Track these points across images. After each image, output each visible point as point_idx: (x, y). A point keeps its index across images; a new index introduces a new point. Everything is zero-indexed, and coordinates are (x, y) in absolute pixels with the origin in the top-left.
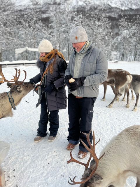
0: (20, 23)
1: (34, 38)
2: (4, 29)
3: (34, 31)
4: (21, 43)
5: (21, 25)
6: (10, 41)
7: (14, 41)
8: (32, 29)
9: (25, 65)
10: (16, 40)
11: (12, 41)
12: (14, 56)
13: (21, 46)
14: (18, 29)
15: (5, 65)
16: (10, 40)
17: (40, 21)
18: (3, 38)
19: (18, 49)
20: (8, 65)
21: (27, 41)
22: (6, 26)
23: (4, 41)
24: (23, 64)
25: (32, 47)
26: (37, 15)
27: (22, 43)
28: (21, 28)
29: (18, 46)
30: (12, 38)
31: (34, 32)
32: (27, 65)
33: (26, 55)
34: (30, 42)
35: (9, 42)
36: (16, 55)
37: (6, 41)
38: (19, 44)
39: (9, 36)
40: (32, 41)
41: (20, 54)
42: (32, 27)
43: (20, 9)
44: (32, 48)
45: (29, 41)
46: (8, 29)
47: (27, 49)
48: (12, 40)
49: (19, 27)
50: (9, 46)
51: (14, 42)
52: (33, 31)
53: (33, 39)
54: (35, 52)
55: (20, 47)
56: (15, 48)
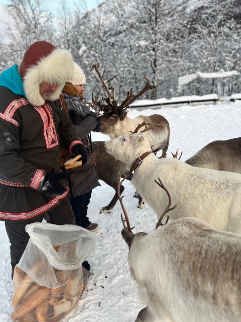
0: (195, 30)
1: (214, 53)
2: (165, 46)
3: (217, 41)
4: (190, 66)
5: (196, 34)
6: (173, 65)
7: (178, 64)
8: (214, 38)
9: (191, 103)
10: (182, 63)
11: (175, 64)
12: (175, 89)
13: (189, 70)
14: (190, 41)
15: (159, 105)
16: (173, 63)
17: (233, 19)
18: (163, 61)
19: (184, 77)
20: (164, 104)
21: (200, 61)
22: (169, 41)
23: (164, 66)
24: (188, 102)
25: (209, 70)
26: (225, 9)
27: (192, 65)
28: (196, 39)
29: (184, 72)
30: (176, 60)
31: (216, 43)
32: (196, 103)
33: (196, 86)
34: (206, 63)
35: (170, 66)
36: (179, 87)
37: (166, 65)
38: (187, 68)
39: (172, 56)
40: (211, 59)
41: (186, 85)
42: (212, 35)
43: (200, 6)
44: (208, 72)
45: (204, 61)
46: (172, 45)
47: (198, 76)
48: (176, 62)
49: (193, 38)
50: (169, 73)
51: (179, 66)
52: (215, 40)
53: (213, 56)
54: (214, 80)
55: (187, 73)
56: (179, 76)
